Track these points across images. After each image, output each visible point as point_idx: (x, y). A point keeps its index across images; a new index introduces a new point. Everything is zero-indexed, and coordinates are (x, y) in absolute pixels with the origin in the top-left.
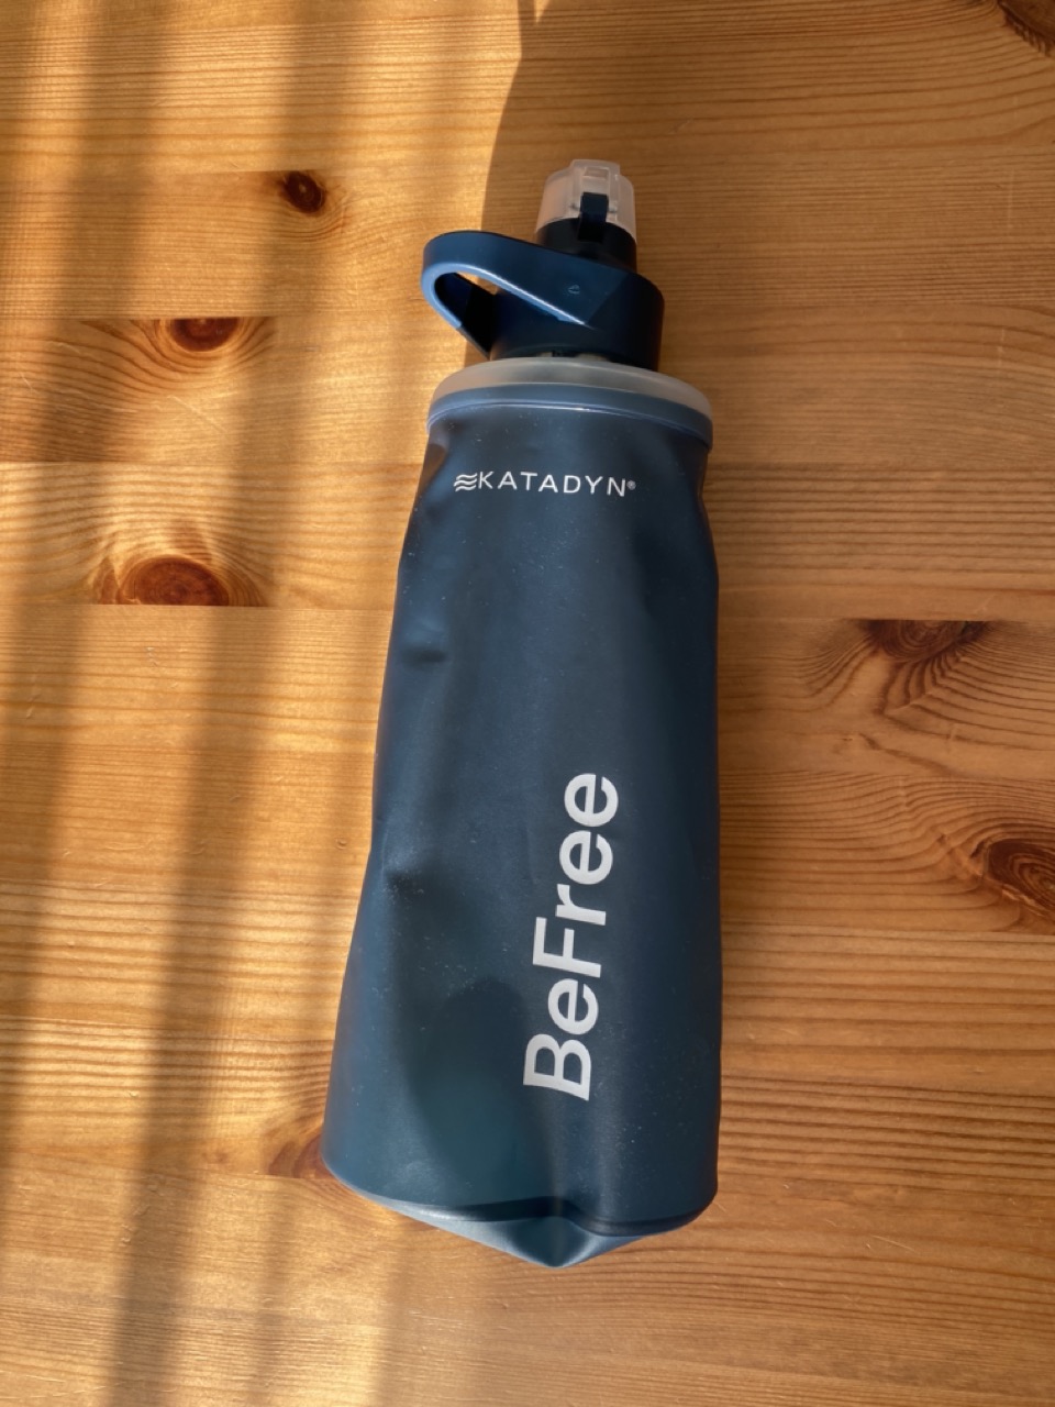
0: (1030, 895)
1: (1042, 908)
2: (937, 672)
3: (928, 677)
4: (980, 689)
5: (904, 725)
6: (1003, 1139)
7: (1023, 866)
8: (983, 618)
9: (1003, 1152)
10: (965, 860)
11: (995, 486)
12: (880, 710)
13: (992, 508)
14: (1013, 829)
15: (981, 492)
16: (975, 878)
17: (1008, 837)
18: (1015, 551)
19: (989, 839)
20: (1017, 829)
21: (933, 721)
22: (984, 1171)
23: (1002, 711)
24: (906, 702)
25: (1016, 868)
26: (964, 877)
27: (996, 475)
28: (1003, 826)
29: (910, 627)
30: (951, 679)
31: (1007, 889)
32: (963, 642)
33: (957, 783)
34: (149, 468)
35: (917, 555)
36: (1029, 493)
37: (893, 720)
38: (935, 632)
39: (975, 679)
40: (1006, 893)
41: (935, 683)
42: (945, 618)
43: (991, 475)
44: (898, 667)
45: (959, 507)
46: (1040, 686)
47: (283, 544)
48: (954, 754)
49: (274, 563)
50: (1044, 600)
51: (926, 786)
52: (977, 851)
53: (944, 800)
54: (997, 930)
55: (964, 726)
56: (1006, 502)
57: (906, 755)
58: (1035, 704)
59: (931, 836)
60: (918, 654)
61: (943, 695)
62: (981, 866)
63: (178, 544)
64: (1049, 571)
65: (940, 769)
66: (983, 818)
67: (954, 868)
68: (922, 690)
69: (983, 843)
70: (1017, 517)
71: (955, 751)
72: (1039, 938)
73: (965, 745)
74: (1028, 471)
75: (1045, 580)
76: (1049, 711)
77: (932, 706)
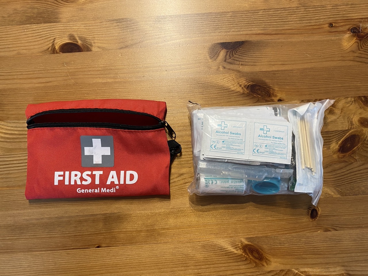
0: (259, 95)
1: (262, 97)
2: (236, 52)
3: (234, 53)
4: (245, 54)
5: (231, 63)
7: (257, 89)
8: (243, 41)
10: (245, 89)
11: (242, 15)
12: (225, 61)
13: (242, 19)
14: (254, 82)
15: (240, 16)
16: (248, 93)
17: (254, 84)
18: (248, 27)
19: (250, 84)
20: (255, 82)
21: (236, 62)
23: (249, 58)
24: (230, 59)
26: (246, 93)
27: (242, 12)
28: (252, 82)
29: (229, 43)
30: (239, 53)
31: (254, 94)
32: (240, 45)
33: (242, 74)
34: (63, 24)
35: (229, 29)
36: (249, 15)
37: (228, 62)
38: (234, 44)
40: (254, 95)
41: (235, 54)
42: (236, 41)
43: (241, 13)
44: (227, 52)
45: (236, 19)
46: (256, 53)
47: (94, 38)
48: (241, 68)
49: (92, 42)
50: (255, 36)
51: (236, 75)
52: (248, 87)
53: (240, 78)
54: (254, 103)
55: (242, 62)
56: (245, 18)
57: (231, 69)
58: (255, 56)
59: (238, 85)
60: (231, 49)
61: (237, 56)
62: (249, 90)
63: (70, 39)
64: (255, 30)
65: (239, 71)
66: (248, 80)
67: (243, 91)
68: (233, 56)
69: (249, 85)
70: (247, 20)
71: (241, 67)
72: (262, 103)
73: (243, 66)
74: (248, 11)
75: (254, 32)
76: (258, 57)
77: (235, 59)
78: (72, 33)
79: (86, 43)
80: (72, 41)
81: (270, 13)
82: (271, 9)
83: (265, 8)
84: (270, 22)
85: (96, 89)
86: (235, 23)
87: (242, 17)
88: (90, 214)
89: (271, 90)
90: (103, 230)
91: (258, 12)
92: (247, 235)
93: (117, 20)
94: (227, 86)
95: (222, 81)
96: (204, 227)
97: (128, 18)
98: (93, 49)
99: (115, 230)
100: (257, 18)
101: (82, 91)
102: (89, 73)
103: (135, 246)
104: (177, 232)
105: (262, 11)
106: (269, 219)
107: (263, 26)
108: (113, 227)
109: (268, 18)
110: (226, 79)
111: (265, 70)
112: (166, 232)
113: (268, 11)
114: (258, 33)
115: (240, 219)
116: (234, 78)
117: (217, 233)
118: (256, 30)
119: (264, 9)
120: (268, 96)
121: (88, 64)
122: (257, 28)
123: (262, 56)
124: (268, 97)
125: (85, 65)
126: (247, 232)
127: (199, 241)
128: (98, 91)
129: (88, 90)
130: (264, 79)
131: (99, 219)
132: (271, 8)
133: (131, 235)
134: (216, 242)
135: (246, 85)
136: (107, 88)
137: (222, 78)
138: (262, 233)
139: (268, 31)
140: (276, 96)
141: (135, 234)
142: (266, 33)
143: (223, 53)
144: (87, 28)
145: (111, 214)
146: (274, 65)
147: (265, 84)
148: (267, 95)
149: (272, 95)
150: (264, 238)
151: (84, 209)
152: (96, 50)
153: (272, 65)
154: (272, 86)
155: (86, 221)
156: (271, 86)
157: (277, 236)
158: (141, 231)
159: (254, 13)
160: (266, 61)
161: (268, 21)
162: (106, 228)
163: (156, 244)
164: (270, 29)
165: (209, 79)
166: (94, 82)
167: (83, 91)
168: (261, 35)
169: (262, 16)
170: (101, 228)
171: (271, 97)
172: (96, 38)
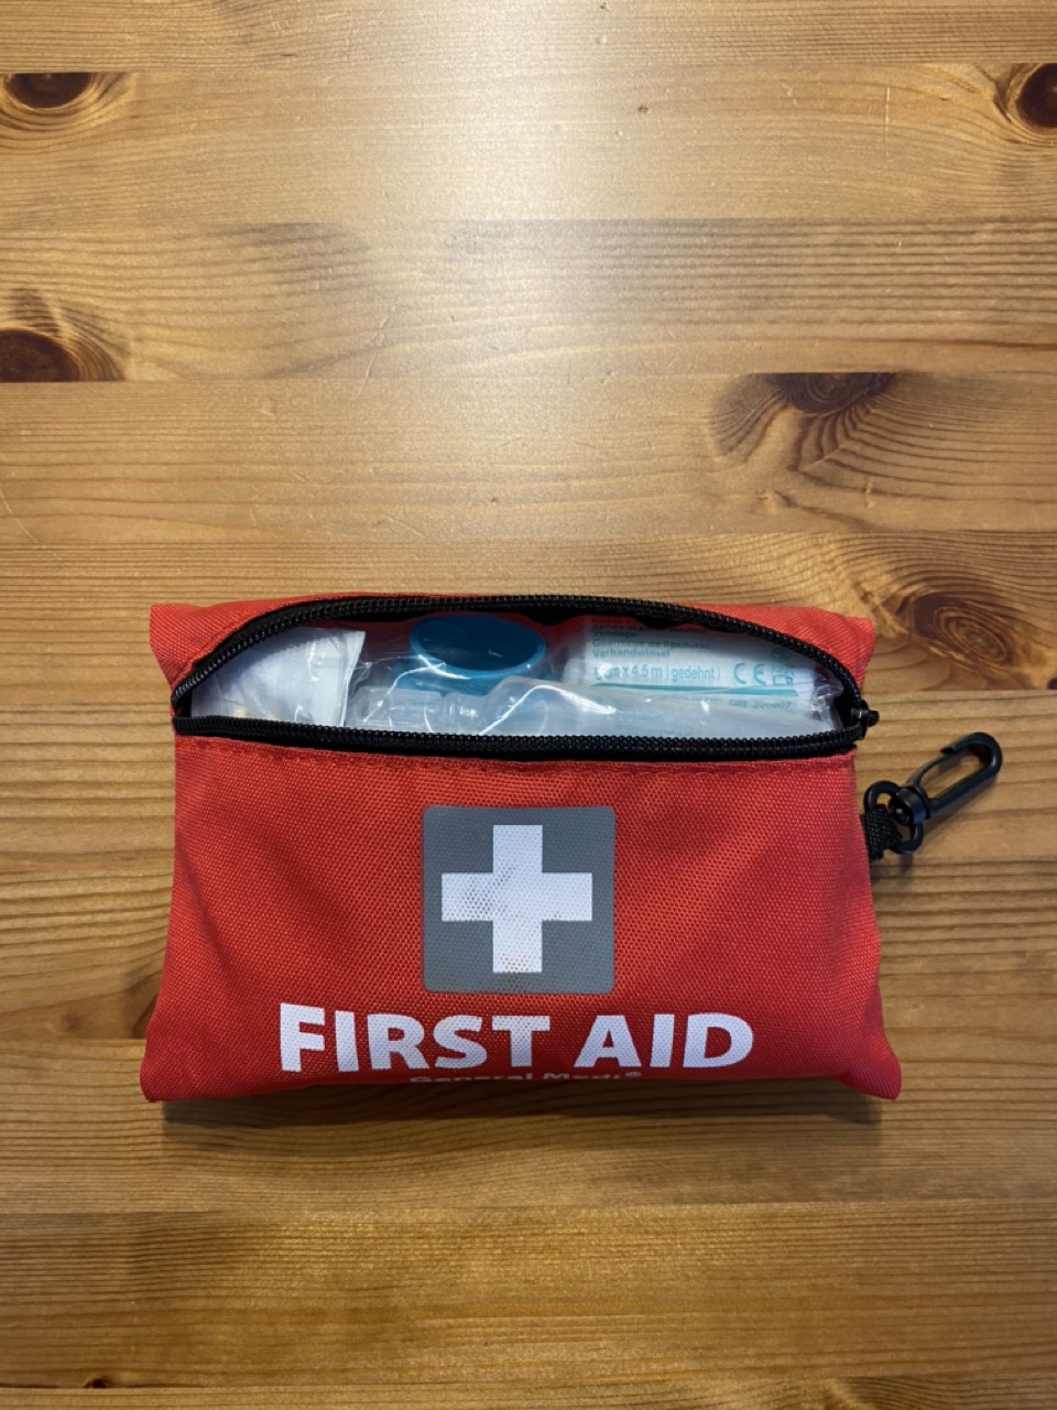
0: (958, 650)
1: (971, 663)
2: (849, 425)
3: (839, 428)
4: (893, 440)
5: (819, 481)
6: (952, 912)
7: (949, 620)
8: (890, 370)
9: (951, 928)
10: (888, 616)
11: (891, 239)
12: (794, 467)
13: (890, 260)
14: (934, 583)
15: (878, 246)
16: (901, 635)
17: (932, 591)
18: (916, 302)
19: (913, 594)
20: (941, 583)
21: (847, 474)
22: (936, 950)
23: (914, 462)
24: (819, 457)
25: (942, 623)
26: (891, 635)
27: (892, 228)
29: (818, 379)
30: (863, 431)
31: (935, 646)
32: (872, 393)
33: (877, 537)
35: (820, 308)
36: (925, 245)
37: (806, 474)
38: (843, 385)
39: (887, 430)
40: (933, 649)
41: (847, 436)
42: (852, 370)
43: (886, 229)
44: (809, 421)
45: (858, 260)
46: (950, 435)
47: (141, 312)
48: (872, 509)
49: (131, 333)
50: (947, 350)
51: (846, 543)
52: (901, 607)
53: (865, 557)
54: (929, 689)
55: (879, 479)
56: (902, 255)
57: (823, 512)
58: (946, 454)
59: (855, 595)
60: (827, 408)
61: (857, 448)
62: (907, 624)
63: (20, 315)
64: (950, 322)
65: (859, 524)
66: (905, 573)
67: (880, 627)
68: (835, 444)
69: (907, 599)
70: (916, 269)
71: (872, 504)
72: (971, 694)
73: (882, 499)
74: (921, 223)
75: (946, 330)
76: (962, 460)
77: (846, 460)
78: (32, 282)
79: (97, 337)
80: (31, 322)
81: (1032, 237)
82: (1034, 221)
83: (1009, 213)
84: (1029, 286)
85: (137, 574)
86: (856, 280)
87: (892, 250)
88: (69, 1211)
89: (1018, 628)
90: (132, 1296)
91: (973, 233)
92: (860, 1364)
93: (261, 231)
94: (795, 595)
95: (772, 566)
96: (642, 1312)
97: (317, 225)
98: (132, 370)
99: (190, 1304)
100: (966, 259)
101: (63, 578)
102: (106, 493)
103: (289, 1389)
104: (503, 1330)
105: (990, 226)
106: (976, 1288)
107: (992, 303)
108: (178, 1285)
109: (1018, 264)
110: (794, 558)
111: (995, 527)
112: (450, 1327)
113: (1022, 226)
114: (965, 336)
115: (830, 1280)
116: (833, 554)
117: (709, 1348)
118: (955, 321)
119: (1003, 220)
120: (1001, 659)
121: (102, 446)
122: (962, 309)
123: (981, 456)
124: (1002, 664)
125: (85, 451)
126: (860, 1347)
127: (616, 1384)
128: (144, 582)
129: (94, 574)
130: (984, 572)
131: (115, 1242)
132: (1036, 215)
133: (270, 1331)
134: (698, 1394)
135: (894, 597)
136: (192, 574)
137: (775, 555)
138: (933, 1355)
139: (1019, 328)
140: (1040, 661)
141: (291, 1329)
142: (1008, 339)
143: (782, 427)
144: (109, 261)
145: (175, 1216)
146: (1038, 502)
147: (990, 597)
148: (994, 651)
149: (1019, 651)
150: (943, 1387)
151: (39, 1185)
152: (150, 378)
153: (1029, 501)
154: (1022, 608)
155: (45, 1247)
156: (1016, 606)
157: (1013, 1376)
158: (318, 1315)
159: (952, 233)
160: (996, 479)
161: (1021, 280)
162: (144, 1287)
163: (392, 1387)
164: (1032, 318)
165: (706, 555)
166: (129, 536)
167: (69, 578)
168: (983, 348)
169: (992, 254)
170: (117, 1289)
171: (1018, 665)
172: (152, 317)
